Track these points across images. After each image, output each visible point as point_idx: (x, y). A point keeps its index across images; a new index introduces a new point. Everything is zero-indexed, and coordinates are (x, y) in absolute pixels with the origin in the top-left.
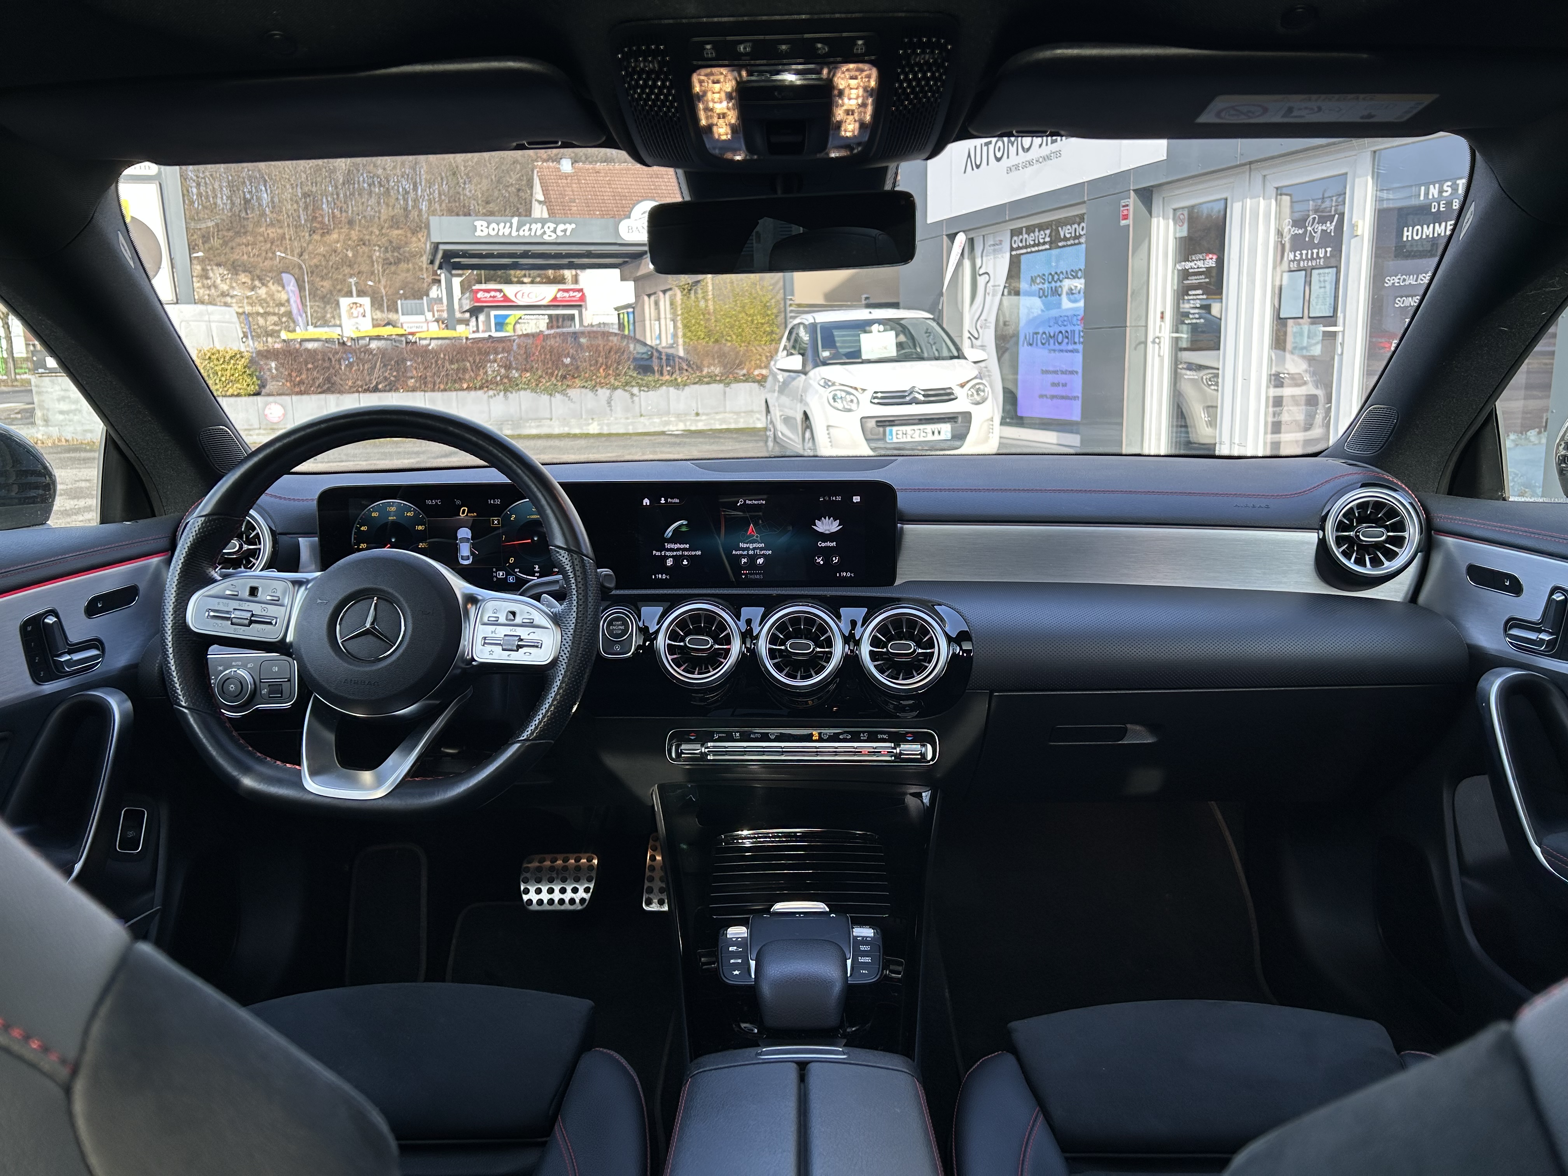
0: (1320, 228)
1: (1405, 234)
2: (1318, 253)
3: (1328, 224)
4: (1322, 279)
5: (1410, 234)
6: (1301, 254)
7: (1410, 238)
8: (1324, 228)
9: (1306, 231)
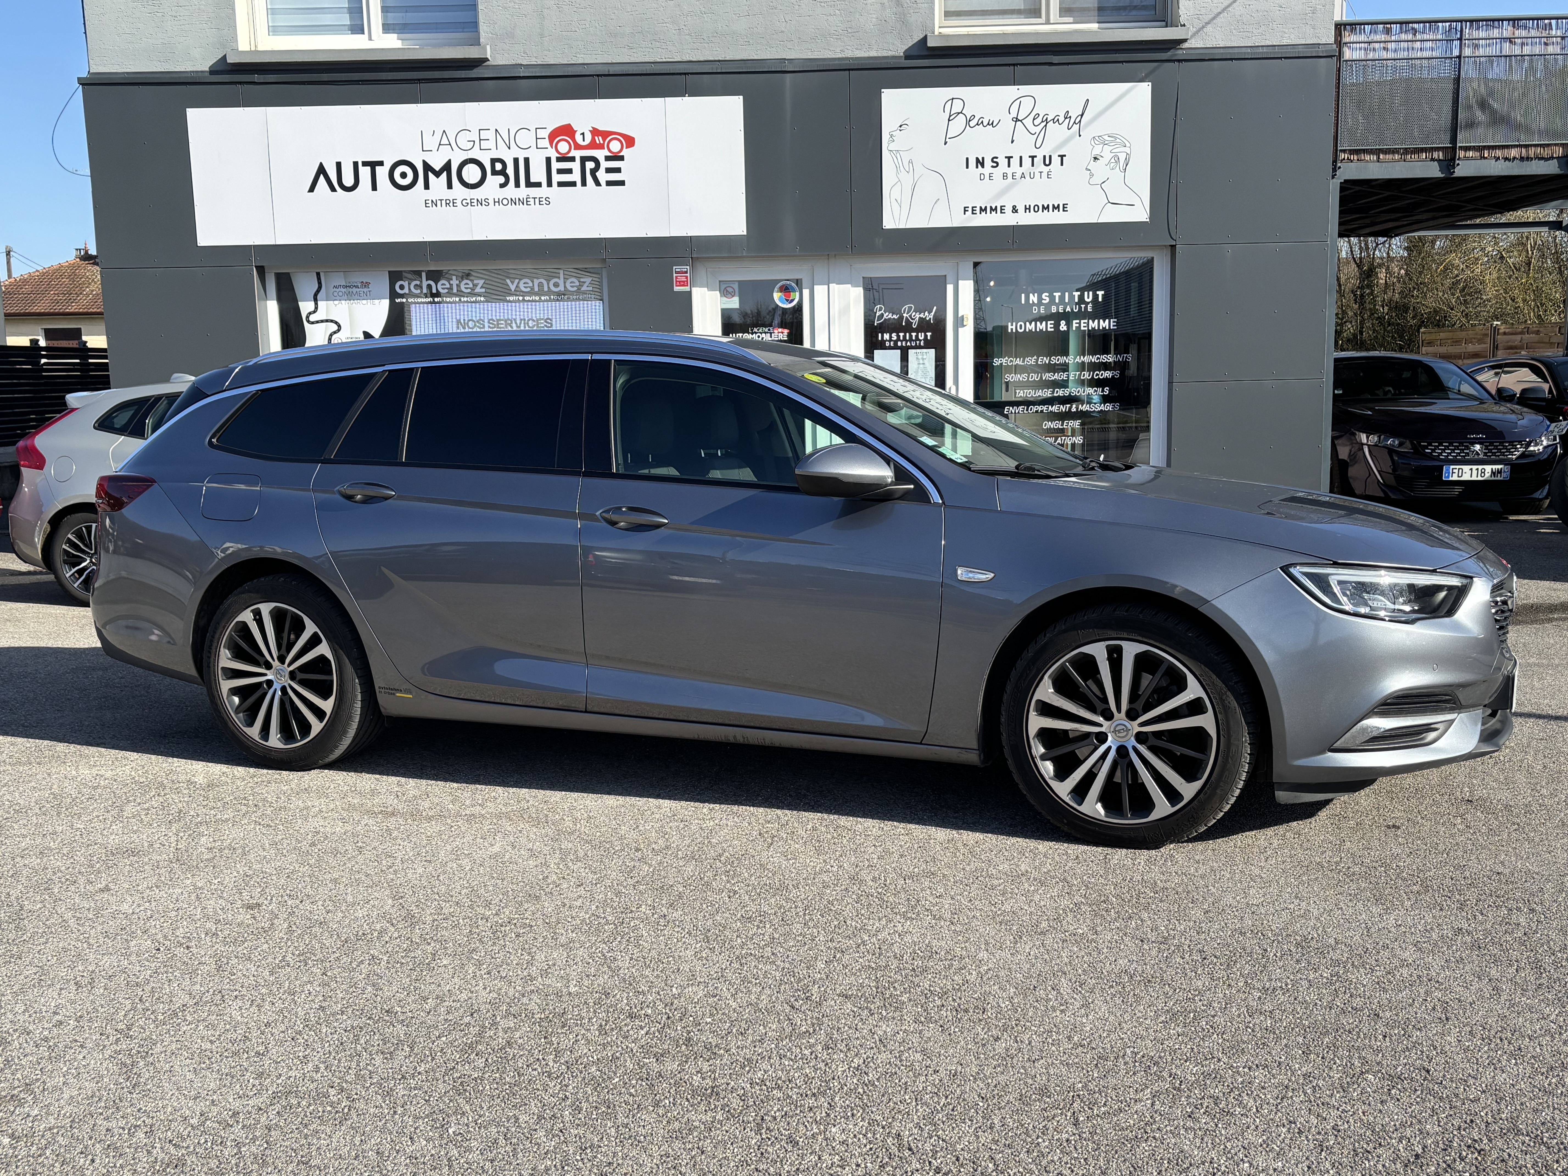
0: (918, 316)
1: (1010, 327)
2: (917, 336)
3: (926, 313)
4: (920, 357)
5: (1014, 327)
6: (898, 336)
7: (1014, 331)
8: (922, 315)
9: (901, 317)
